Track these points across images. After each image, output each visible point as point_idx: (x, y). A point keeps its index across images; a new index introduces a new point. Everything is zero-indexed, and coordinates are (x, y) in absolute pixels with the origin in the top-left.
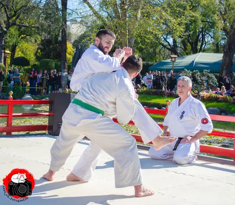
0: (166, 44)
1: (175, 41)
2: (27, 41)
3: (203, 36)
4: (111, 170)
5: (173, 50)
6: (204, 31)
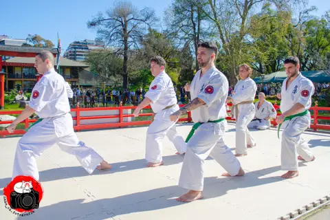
0: (255, 67)
1: (261, 65)
2: (173, 71)
3: (278, 61)
4: (234, 133)
5: (260, 70)
6: (279, 58)
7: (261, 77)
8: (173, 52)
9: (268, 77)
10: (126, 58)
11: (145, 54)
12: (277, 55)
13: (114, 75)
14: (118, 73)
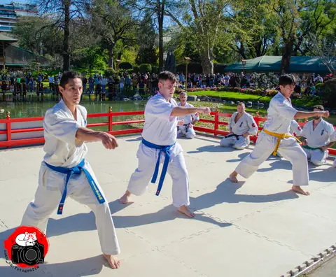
3: (265, 40)
6: (266, 37)
7: (241, 63)
8: (129, 25)
9: (252, 62)
10: (67, 33)
11: (92, 27)
12: (263, 33)
13: (51, 55)
14: (56, 52)
